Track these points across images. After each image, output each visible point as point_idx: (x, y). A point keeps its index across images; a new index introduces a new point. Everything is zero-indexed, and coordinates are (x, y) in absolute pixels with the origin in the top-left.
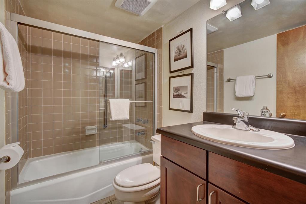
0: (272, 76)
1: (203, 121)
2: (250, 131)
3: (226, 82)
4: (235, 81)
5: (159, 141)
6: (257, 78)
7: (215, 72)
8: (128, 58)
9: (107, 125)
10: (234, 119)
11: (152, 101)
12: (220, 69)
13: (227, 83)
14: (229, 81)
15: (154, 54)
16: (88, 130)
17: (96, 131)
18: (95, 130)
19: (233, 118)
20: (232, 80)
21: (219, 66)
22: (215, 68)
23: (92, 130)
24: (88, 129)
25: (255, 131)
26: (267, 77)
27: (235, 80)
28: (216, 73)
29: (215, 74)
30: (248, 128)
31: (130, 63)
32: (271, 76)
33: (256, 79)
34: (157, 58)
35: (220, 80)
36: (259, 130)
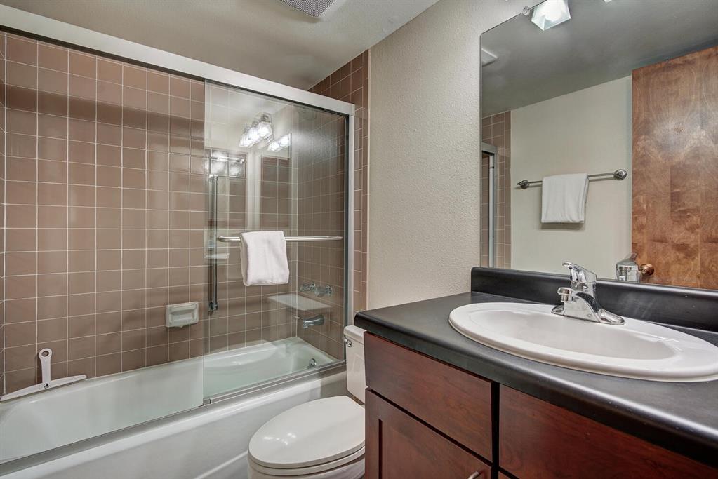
0: (626, 175)
1: (472, 290)
2: (599, 322)
3: (517, 188)
4: (541, 186)
5: (359, 337)
6: (591, 179)
7: (491, 165)
8: (280, 128)
9: (216, 303)
10: (561, 292)
11: (340, 238)
12: (502, 158)
13: (519, 190)
14: (524, 186)
15: (347, 117)
16: (173, 314)
17: (193, 316)
18: (191, 314)
19: (559, 289)
20: (530, 185)
21: (500, 151)
22: (491, 157)
23: (185, 314)
24: (173, 310)
25: (614, 323)
26: (612, 176)
27: (539, 184)
28: (493, 167)
29: (491, 170)
30: (595, 316)
31: (285, 141)
32: (623, 174)
33: (590, 181)
34: (355, 129)
35: (502, 186)
36: (623, 321)
